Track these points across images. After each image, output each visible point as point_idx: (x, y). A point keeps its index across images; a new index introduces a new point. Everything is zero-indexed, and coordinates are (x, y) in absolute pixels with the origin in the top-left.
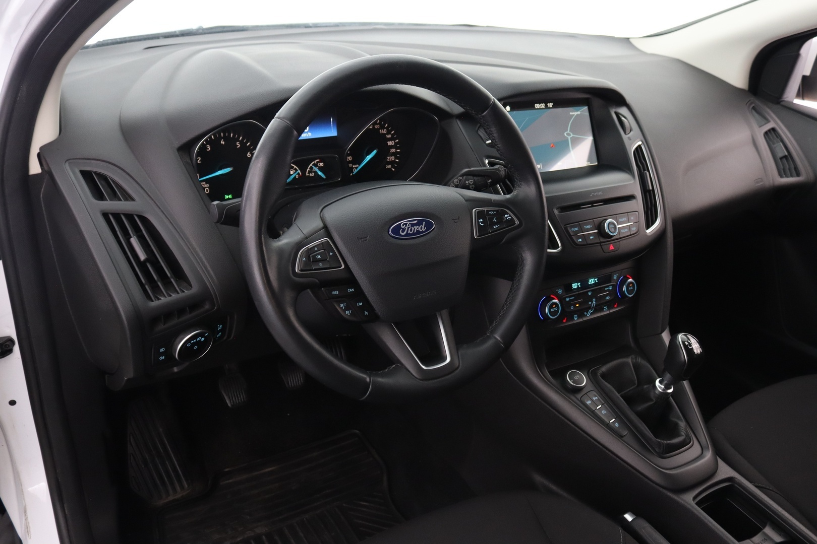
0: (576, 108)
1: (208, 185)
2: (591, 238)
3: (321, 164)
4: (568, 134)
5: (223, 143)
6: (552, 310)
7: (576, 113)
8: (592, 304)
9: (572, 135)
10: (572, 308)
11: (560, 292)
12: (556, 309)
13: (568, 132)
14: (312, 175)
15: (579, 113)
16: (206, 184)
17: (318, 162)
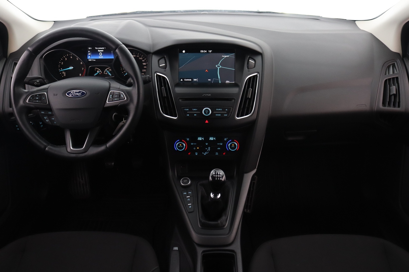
0: (227, 54)
1: (65, 73)
2: (195, 115)
3: (110, 70)
4: (219, 66)
5: (72, 58)
6: (179, 146)
7: (226, 56)
8: (207, 149)
9: (221, 67)
10: (195, 148)
11: (188, 139)
12: (182, 146)
13: (219, 65)
14: (106, 74)
15: (228, 56)
16: (65, 72)
17: (109, 69)
